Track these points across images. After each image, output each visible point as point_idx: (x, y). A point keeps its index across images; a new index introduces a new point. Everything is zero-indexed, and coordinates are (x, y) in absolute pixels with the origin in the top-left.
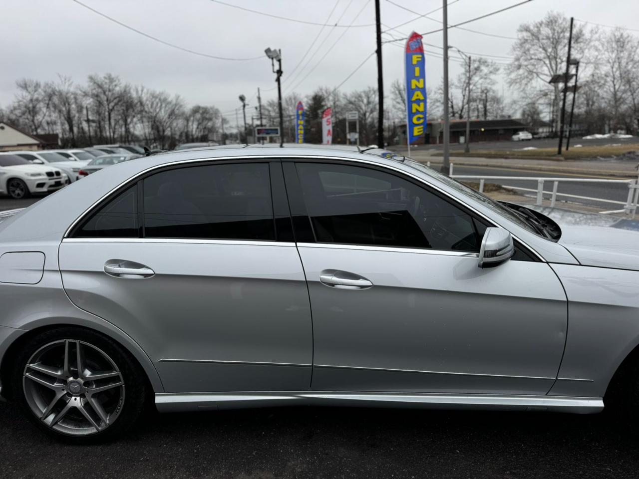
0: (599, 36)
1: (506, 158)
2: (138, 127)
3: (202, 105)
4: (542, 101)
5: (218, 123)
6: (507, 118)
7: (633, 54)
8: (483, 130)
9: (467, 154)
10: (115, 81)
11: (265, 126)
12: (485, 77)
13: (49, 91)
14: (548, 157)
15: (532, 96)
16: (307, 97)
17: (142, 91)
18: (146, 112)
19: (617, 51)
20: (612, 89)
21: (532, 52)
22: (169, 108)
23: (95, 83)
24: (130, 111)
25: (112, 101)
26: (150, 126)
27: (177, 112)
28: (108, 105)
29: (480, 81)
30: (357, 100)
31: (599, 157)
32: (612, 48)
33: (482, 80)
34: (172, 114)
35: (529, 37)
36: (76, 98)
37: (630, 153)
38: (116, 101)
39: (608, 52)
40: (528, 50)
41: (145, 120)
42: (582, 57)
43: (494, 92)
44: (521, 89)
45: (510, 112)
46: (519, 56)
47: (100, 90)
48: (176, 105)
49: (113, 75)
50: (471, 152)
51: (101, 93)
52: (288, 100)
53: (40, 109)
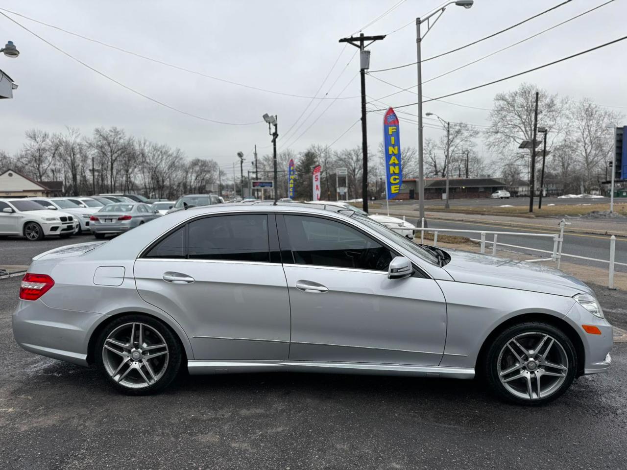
0: (570, 106)
1: (483, 214)
2: (138, 177)
3: (201, 158)
4: (519, 162)
5: (216, 175)
6: (486, 178)
7: (601, 122)
8: (464, 187)
9: (447, 209)
10: (120, 134)
11: (260, 179)
12: (466, 139)
13: (57, 141)
14: (521, 214)
15: (510, 157)
16: (300, 153)
17: (145, 144)
18: (147, 163)
19: (587, 119)
20: (584, 154)
21: (508, 118)
22: (169, 161)
23: (101, 135)
24: (132, 162)
25: (116, 152)
26: (150, 176)
27: (177, 164)
28: (112, 156)
29: (461, 143)
30: (346, 157)
31: (566, 215)
32: (582, 116)
33: (463, 142)
34: (172, 166)
35: (505, 105)
36: (81, 149)
37: (593, 212)
38: (119, 152)
39: (578, 120)
40: (505, 117)
41: (145, 170)
42: (555, 124)
43: (474, 153)
44: (500, 151)
45: (490, 172)
46: (497, 122)
47: (105, 142)
48: (176, 157)
49: (118, 129)
50: (451, 208)
51: (105, 144)
52: (282, 155)
53: (46, 158)
